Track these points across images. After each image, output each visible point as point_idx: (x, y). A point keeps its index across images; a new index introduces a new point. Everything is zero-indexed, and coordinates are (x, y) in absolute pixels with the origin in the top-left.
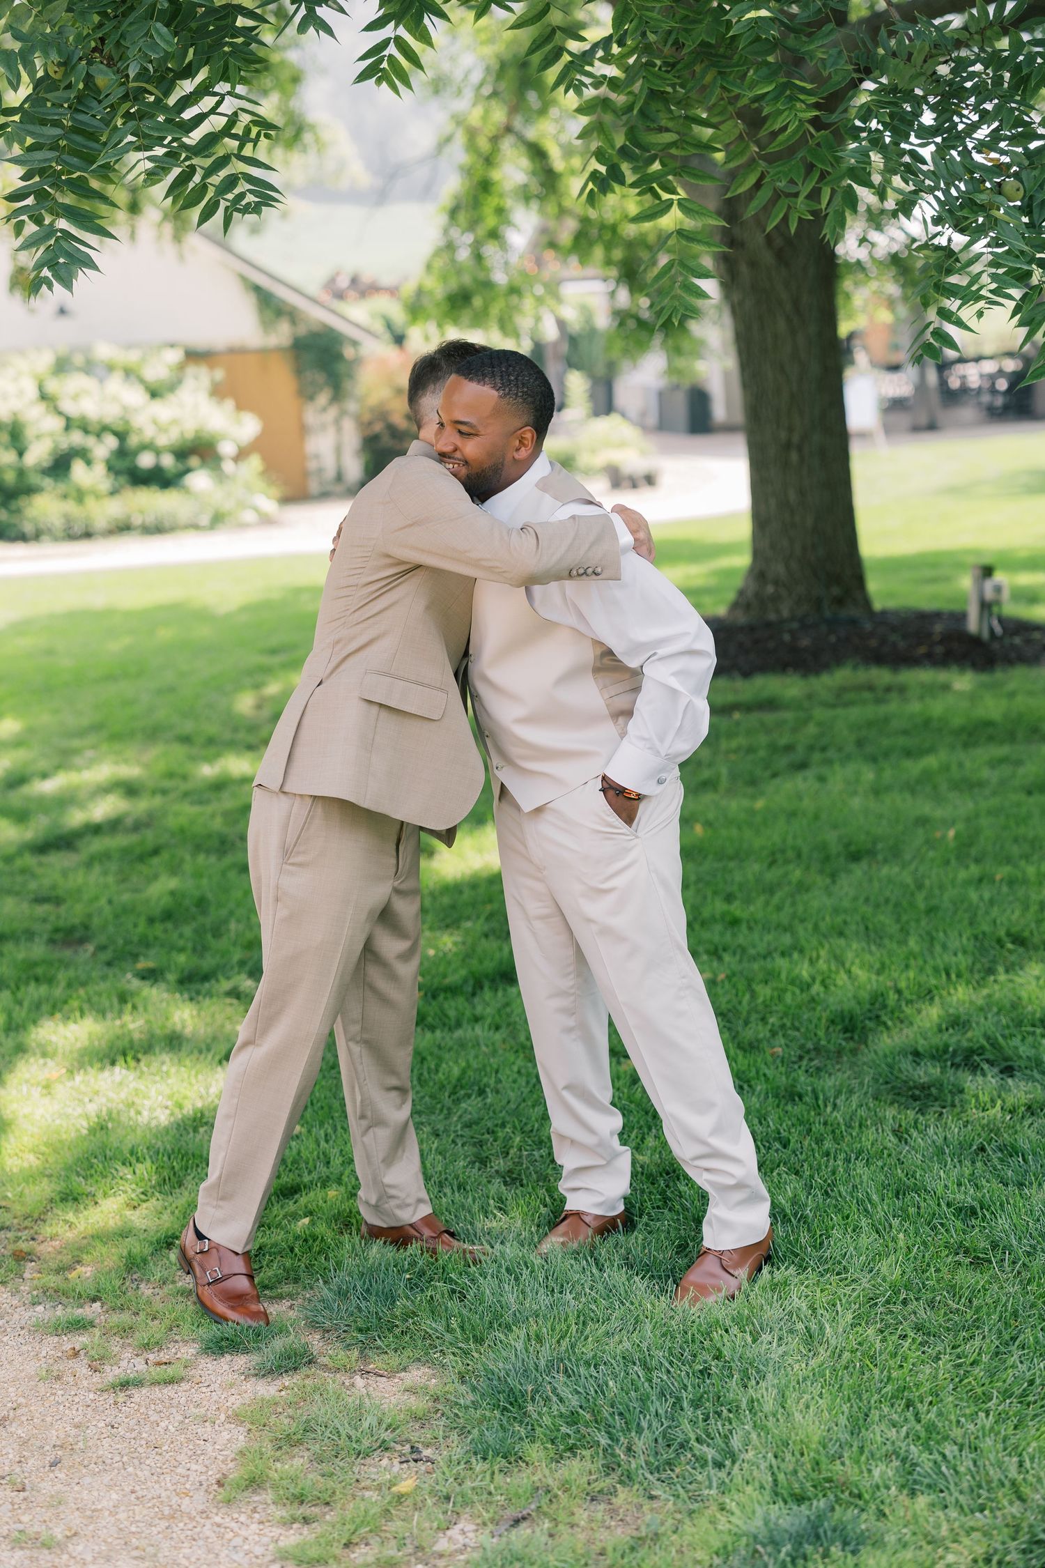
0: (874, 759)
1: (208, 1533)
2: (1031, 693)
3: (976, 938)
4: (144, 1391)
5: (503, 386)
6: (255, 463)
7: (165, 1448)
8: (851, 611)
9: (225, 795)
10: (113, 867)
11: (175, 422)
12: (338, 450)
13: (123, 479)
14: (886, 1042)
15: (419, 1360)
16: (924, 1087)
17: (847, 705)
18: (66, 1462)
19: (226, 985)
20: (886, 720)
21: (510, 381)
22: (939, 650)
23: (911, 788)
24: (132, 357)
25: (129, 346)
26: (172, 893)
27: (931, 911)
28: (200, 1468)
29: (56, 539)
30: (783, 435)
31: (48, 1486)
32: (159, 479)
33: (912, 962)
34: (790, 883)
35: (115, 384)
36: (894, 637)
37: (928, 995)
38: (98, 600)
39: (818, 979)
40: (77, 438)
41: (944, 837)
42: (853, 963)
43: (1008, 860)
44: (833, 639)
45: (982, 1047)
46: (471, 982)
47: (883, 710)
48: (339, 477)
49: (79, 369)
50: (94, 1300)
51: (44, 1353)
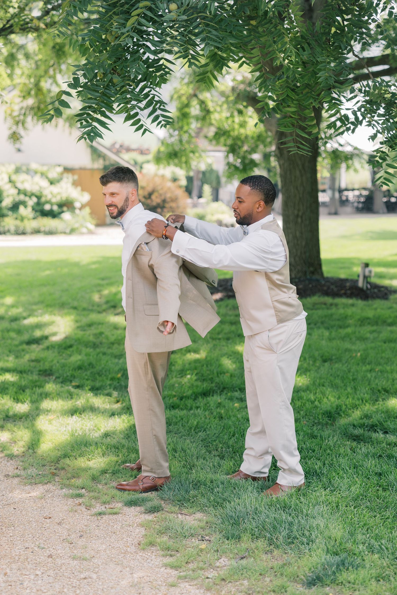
0: (327, 328)
1: (139, 558)
2: (382, 309)
3: (371, 389)
4: (107, 516)
6: (87, 210)
7: (118, 533)
8: (316, 277)
9: (93, 328)
10: (56, 350)
11: (59, 193)
13: (38, 214)
14: (343, 421)
15: (199, 511)
16: (357, 436)
17: (316, 309)
18: (84, 536)
19: (106, 392)
20: (332, 315)
21: (255, 184)
22: (349, 292)
23: (343, 339)
24: (44, 169)
25: (43, 165)
26: (80, 360)
27: (354, 380)
28: (131, 539)
29: (12, 234)
30: (296, 212)
31: (81, 542)
32: (52, 214)
33: (350, 396)
34: (303, 368)
35: (37, 178)
36: (332, 287)
37: (355, 407)
38: (34, 257)
39: (317, 400)
40: (22, 197)
41: (356, 356)
42: (329, 395)
43: (380, 364)
44: (310, 286)
45: (376, 424)
46: (194, 395)
47: (330, 312)
49: (24, 172)
50: (82, 489)
51: (69, 504)
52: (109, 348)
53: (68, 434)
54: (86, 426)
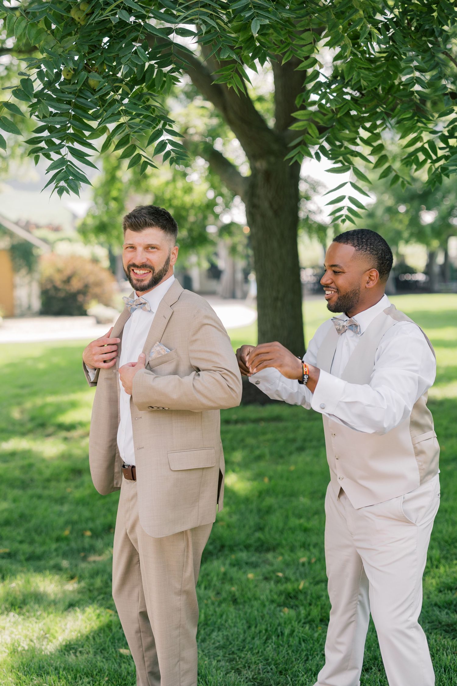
5: (358, 245)
12: (29, 296)
21: (362, 242)
26: (6, 510)
48: (29, 308)
52: (45, 488)
53: (7, 651)
54: (33, 631)
